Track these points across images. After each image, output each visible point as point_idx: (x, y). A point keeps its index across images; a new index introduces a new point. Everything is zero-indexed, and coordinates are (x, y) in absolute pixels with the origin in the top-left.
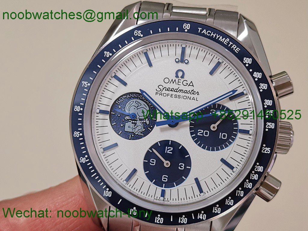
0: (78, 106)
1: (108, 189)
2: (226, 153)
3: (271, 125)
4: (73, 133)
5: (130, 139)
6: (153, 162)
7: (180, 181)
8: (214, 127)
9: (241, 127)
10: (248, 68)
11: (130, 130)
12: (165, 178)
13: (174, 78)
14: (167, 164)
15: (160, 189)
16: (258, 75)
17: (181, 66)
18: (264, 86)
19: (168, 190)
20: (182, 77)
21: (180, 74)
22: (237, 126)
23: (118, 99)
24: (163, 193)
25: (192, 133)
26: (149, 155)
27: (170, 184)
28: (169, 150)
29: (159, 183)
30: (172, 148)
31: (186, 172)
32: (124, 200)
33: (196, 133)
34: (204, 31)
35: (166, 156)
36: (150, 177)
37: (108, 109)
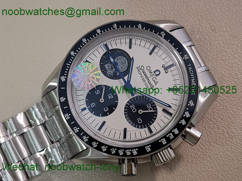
0: (100, 30)
1: (65, 77)
2: (131, 128)
3: (164, 142)
4: (83, 38)
5: (101, 71)
6: (98, 92)
7: (97, 114)
8: (141, 112)
9: (151, 127)
10: (187, 106)
11: (107, 68)
12: (93, 105)
13: (153, 71)
14: (102, 100)
15: (85, 106)
16: (187, 115)
17: (162, 70)
18: (183, 122)
19: (87, 111)
20: (157, 75)
21: (157, 73)
22: (151, 124)
23: (119, 50)
24: (83, 110)
25: (128, 102)
26: (99, 87)
27: (92, 110)
28: (110, 97)
29: (88, 103)
30: (113, 97)
31: (105, 114)
32: (65, 90)
33: (131, 104)
34: (190, 68)
35: (106, 97)
36: (88, 96)
37: (110, 48)
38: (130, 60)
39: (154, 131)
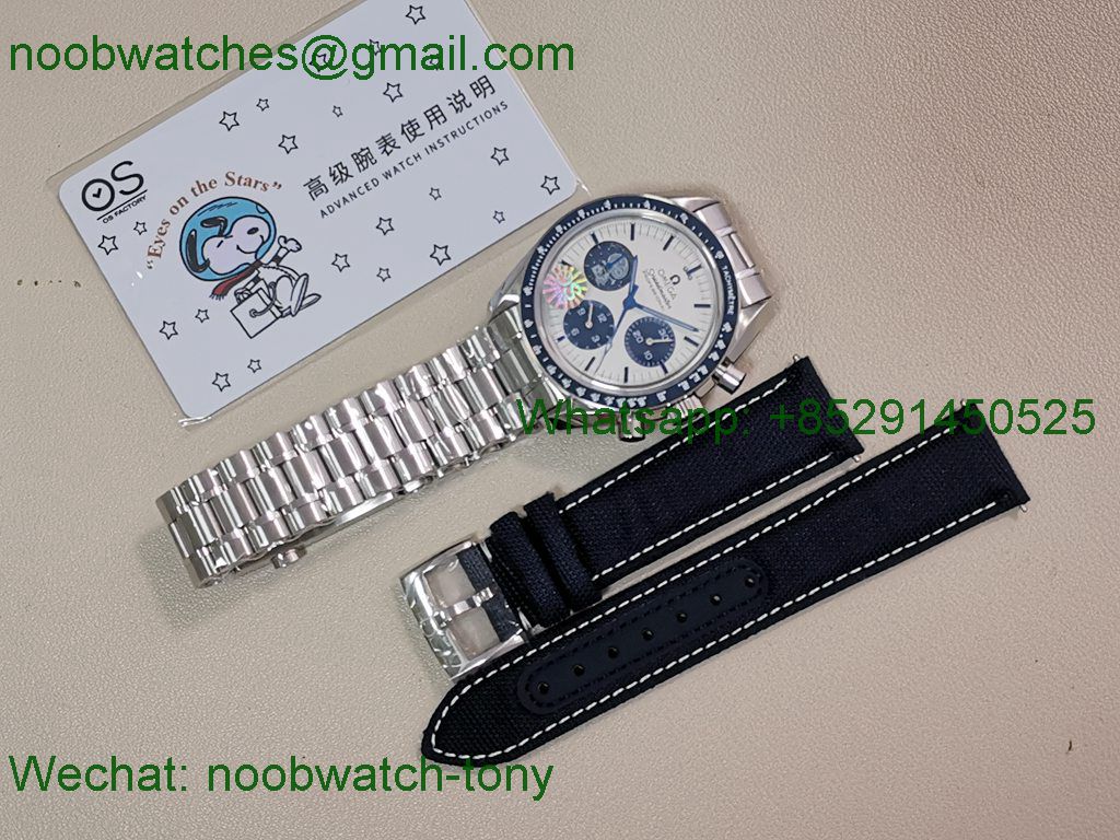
0: (583, 212)
1: (531, 288)
2: (634, 366)
3: (686, 386)
4: (557, 224)
5: (587, 278)
6: (582, 312)
7: (582, 346)
8: (650, 342)
9: (666, 364)
10: (721, 332)
11: (595, 272)
12: (575, 331)
13: (668, 278)
14: (589, 325)
15: (563, 333)
16: (721, 344)
17: (683, 276)
18: (715, 356)
19: (566, 341)
20: (675, 283)
21: (675, 280)
22: (665, 360)
23: (615, 243)
24: (560, 339)
25: (631, 327)
26: (584, 304)
27: (573, 339)
28: (602, 318)
29: (567, 329)
30: (605, 319)
31: (594, 346)
32: (532, 309)
33: (634, 330)
34: (726, 273)
35: (594, 320)
36: (567, 318)
37: (600, 241)
38: (632, 260)
39: (670, 371)
